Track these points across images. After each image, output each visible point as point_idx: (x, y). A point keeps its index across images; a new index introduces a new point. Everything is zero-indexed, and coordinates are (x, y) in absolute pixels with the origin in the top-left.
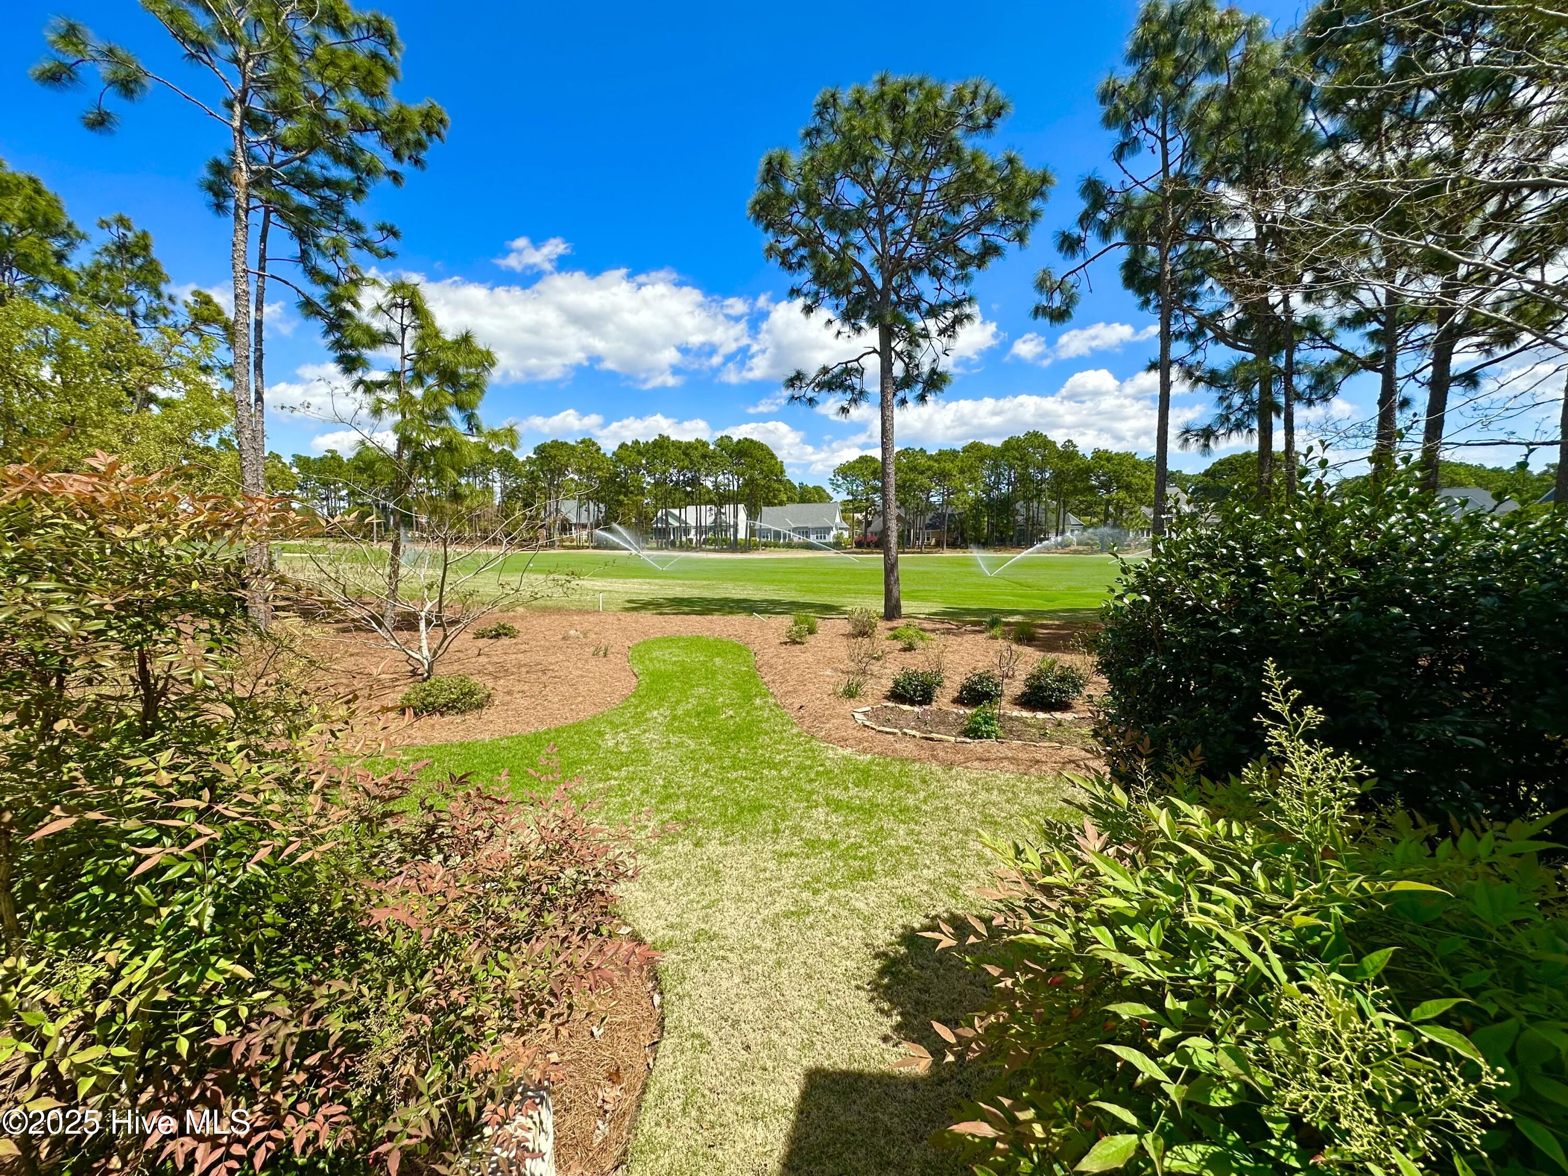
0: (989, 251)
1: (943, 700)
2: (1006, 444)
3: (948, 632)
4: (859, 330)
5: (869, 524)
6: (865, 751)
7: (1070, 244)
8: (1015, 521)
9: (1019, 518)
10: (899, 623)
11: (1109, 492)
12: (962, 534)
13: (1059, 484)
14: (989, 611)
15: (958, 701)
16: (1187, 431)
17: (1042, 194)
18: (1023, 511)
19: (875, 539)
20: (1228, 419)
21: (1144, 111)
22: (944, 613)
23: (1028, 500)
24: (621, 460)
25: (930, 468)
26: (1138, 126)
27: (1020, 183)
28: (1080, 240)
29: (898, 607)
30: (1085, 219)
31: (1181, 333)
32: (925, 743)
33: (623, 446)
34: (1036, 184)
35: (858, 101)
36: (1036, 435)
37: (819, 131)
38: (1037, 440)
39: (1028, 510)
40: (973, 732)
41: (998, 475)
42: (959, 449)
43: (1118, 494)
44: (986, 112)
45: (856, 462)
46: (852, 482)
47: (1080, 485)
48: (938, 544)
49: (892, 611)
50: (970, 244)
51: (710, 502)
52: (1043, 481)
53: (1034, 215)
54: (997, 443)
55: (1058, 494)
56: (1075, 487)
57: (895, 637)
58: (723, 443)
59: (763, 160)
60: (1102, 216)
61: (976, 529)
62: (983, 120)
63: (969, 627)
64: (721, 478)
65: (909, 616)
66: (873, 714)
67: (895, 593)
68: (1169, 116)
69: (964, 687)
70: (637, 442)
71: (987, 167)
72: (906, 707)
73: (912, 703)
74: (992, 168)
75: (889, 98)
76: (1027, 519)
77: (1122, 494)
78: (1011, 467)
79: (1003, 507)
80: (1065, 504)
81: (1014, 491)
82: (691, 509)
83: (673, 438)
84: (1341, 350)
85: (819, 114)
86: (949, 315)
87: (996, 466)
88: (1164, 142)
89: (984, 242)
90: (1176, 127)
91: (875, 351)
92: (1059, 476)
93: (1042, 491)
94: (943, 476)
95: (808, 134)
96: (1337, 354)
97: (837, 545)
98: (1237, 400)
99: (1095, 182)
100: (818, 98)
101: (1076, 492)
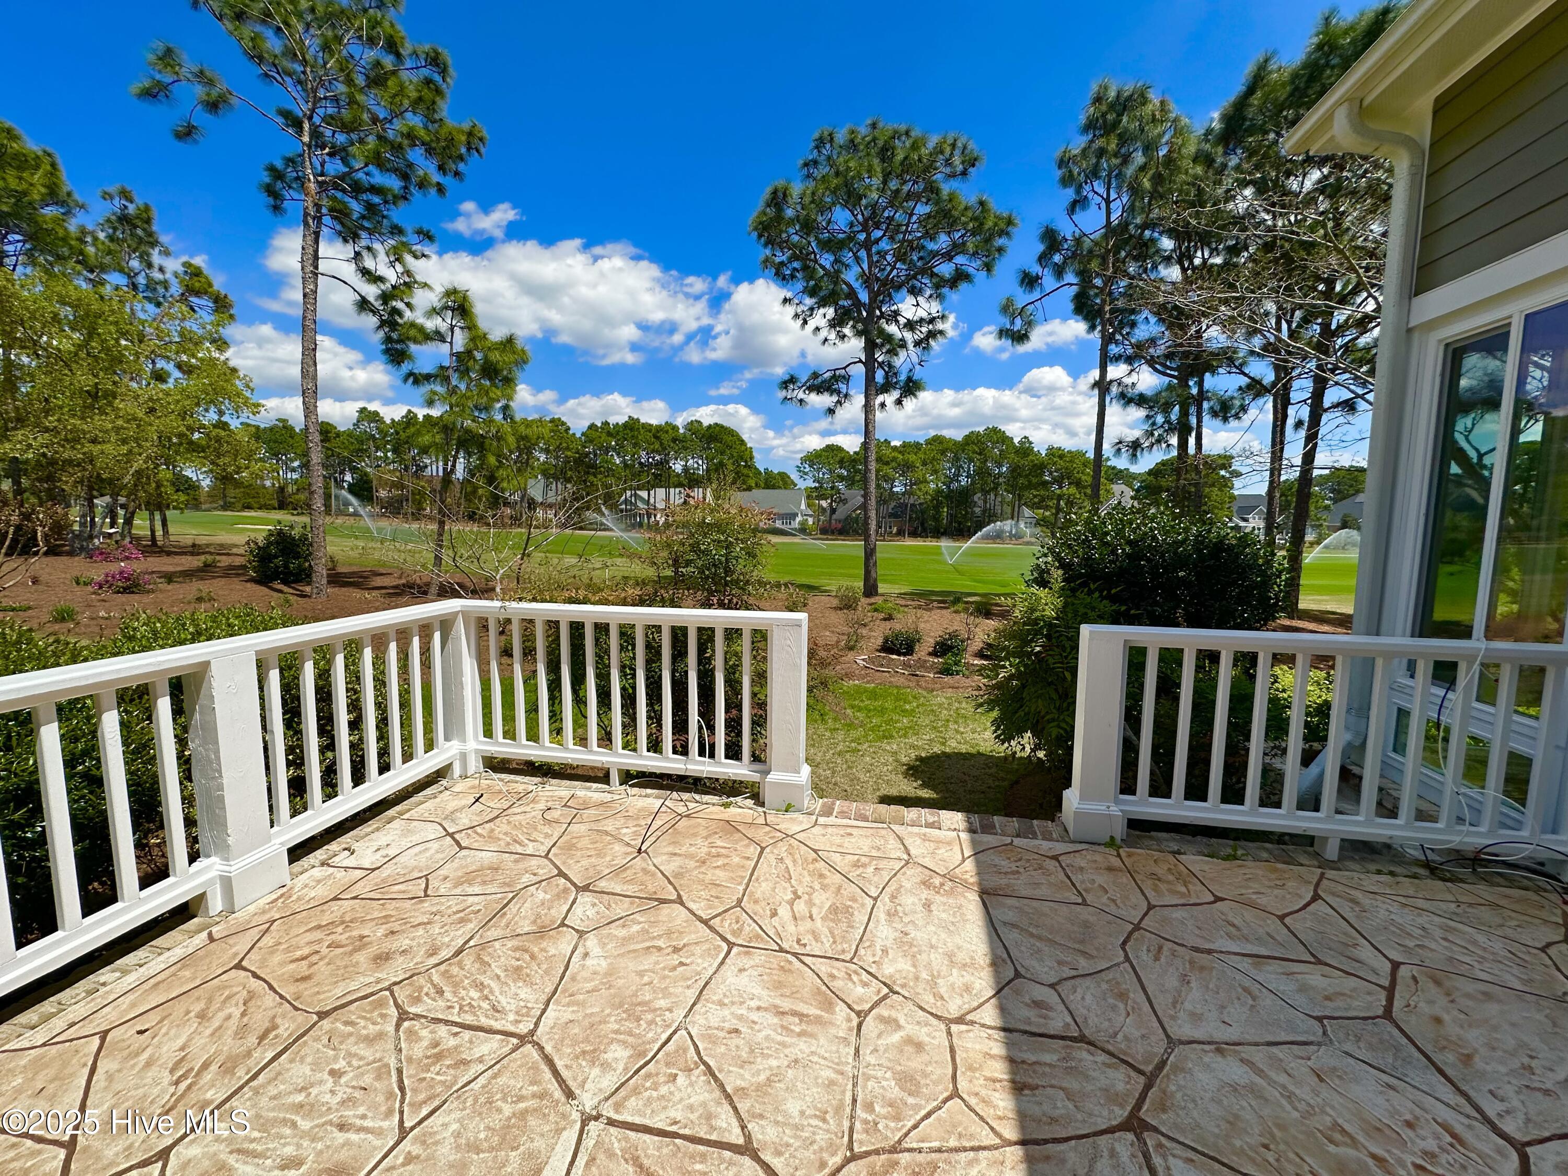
0: (960, 277)
1: (922, 651)
2: (967, 437)
3: (920, 607)
4: (843, 337)
5: (833, 511)
6: (868, 682)
7: (1029, 281)
8: (973, 512)
9: (977, 510)
10: (878, 600)
11: (1061, 487)
12: (922, 524)
13: (1015, 478)
14: (949, 593)
15: (934, 654)
16: (1120, 442)
17: (1008, 234)
18: (980, 503)
19: (840, 526)
20: (1152, 435)
21: (1094, 173)
22: (911, 594)
23: (985, 493)
24: (591, 441)
25: (894, 459)
26: (1087, 188)
27: (989, 224)
28: (1038, 278)
29: (875, 587)
30: (1043, 259)
31: (1120, 356)
32: (913, 678)
33: (592, 427)
34: (1002, 225)
35: (852, 141)
36: (995, 430)
37: (815, 163)
38: (996, 436)
39: (985, 502)
40: (946, 671)
41: (959, 468)
42: (922, 441)
43: (1069, 490)
44: (963, 163)
45: (823, 450)
46: (819, 470)
47: (1034, 480)
48: (900, 533)
49: (870, 590)
50: (945, 269)
51: (680, 485)
52: (1000, 474)
53: (1000, 250)
54: (957, 435)
55: (1013, 487)
56: (1030, 482)
57: (876, 610)
58: (694, 427)
59: (769, 190)
60: (1057, 258)
61: (936, 518)
62: (960, 168)
63: (935, 604)
64: (691, 462)
65: (882, 595)
66: (870, 660)
67: (873, 574)
68: (1113, 180)
69: (937, 643)
70: (606, 423)
71: (962, 207)
72: (894, 657)
73: (899, 654)
74: (966, 209)
75: (880, 143)
76: (984, 511)
77: (1073, 490)
78: (971, 460)
79: (961, 498)
80: (1020, 497)
81: (973, 483)
82: (661, 492)
83: (643, 421)
84: (1250, 377)
85: (817, 147)
86: (924, 330)
87: (957, 459)
88: (1108, 202)
89: (957, 269)
90: (1119, 188)
91: (860, 361)
92: (1015, 470)
93: (998, 484)
94: (906, 467)
95: (806, 165)
96: (1247, 380)
97: (803, 530)
98: (1160, 419)
99: (1052, 230)
100: (816, 135)
101: (1030, 486)
